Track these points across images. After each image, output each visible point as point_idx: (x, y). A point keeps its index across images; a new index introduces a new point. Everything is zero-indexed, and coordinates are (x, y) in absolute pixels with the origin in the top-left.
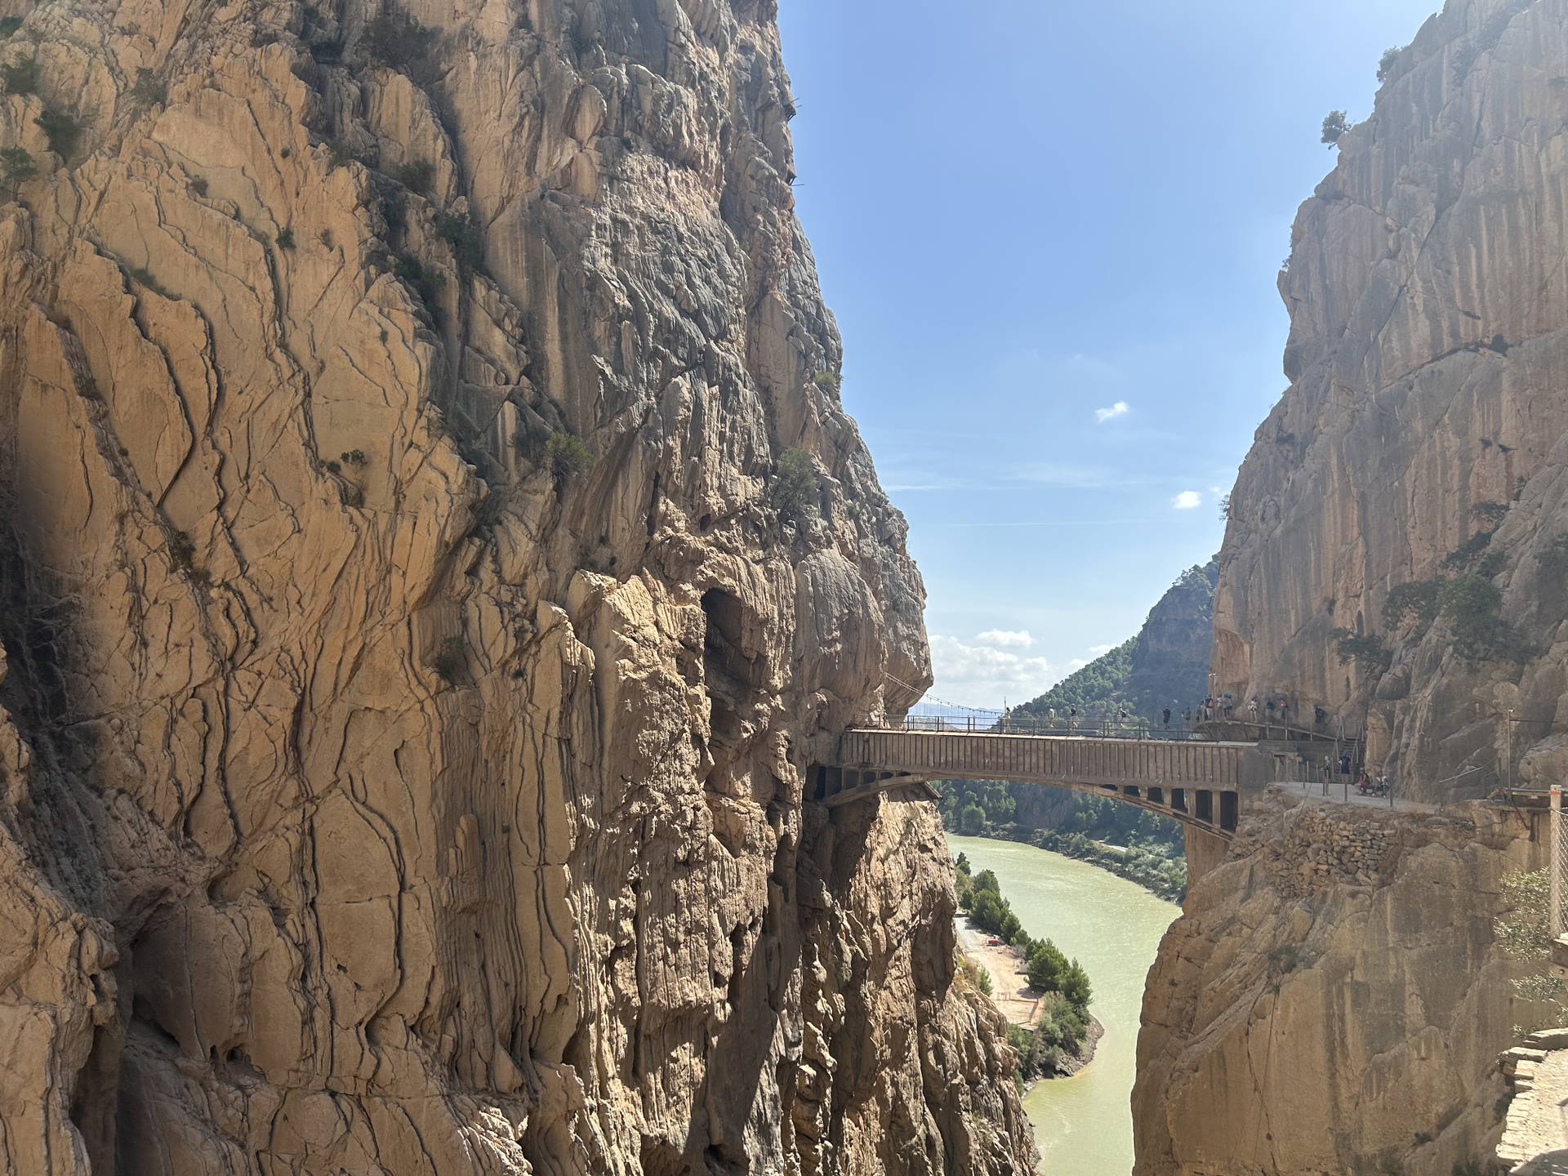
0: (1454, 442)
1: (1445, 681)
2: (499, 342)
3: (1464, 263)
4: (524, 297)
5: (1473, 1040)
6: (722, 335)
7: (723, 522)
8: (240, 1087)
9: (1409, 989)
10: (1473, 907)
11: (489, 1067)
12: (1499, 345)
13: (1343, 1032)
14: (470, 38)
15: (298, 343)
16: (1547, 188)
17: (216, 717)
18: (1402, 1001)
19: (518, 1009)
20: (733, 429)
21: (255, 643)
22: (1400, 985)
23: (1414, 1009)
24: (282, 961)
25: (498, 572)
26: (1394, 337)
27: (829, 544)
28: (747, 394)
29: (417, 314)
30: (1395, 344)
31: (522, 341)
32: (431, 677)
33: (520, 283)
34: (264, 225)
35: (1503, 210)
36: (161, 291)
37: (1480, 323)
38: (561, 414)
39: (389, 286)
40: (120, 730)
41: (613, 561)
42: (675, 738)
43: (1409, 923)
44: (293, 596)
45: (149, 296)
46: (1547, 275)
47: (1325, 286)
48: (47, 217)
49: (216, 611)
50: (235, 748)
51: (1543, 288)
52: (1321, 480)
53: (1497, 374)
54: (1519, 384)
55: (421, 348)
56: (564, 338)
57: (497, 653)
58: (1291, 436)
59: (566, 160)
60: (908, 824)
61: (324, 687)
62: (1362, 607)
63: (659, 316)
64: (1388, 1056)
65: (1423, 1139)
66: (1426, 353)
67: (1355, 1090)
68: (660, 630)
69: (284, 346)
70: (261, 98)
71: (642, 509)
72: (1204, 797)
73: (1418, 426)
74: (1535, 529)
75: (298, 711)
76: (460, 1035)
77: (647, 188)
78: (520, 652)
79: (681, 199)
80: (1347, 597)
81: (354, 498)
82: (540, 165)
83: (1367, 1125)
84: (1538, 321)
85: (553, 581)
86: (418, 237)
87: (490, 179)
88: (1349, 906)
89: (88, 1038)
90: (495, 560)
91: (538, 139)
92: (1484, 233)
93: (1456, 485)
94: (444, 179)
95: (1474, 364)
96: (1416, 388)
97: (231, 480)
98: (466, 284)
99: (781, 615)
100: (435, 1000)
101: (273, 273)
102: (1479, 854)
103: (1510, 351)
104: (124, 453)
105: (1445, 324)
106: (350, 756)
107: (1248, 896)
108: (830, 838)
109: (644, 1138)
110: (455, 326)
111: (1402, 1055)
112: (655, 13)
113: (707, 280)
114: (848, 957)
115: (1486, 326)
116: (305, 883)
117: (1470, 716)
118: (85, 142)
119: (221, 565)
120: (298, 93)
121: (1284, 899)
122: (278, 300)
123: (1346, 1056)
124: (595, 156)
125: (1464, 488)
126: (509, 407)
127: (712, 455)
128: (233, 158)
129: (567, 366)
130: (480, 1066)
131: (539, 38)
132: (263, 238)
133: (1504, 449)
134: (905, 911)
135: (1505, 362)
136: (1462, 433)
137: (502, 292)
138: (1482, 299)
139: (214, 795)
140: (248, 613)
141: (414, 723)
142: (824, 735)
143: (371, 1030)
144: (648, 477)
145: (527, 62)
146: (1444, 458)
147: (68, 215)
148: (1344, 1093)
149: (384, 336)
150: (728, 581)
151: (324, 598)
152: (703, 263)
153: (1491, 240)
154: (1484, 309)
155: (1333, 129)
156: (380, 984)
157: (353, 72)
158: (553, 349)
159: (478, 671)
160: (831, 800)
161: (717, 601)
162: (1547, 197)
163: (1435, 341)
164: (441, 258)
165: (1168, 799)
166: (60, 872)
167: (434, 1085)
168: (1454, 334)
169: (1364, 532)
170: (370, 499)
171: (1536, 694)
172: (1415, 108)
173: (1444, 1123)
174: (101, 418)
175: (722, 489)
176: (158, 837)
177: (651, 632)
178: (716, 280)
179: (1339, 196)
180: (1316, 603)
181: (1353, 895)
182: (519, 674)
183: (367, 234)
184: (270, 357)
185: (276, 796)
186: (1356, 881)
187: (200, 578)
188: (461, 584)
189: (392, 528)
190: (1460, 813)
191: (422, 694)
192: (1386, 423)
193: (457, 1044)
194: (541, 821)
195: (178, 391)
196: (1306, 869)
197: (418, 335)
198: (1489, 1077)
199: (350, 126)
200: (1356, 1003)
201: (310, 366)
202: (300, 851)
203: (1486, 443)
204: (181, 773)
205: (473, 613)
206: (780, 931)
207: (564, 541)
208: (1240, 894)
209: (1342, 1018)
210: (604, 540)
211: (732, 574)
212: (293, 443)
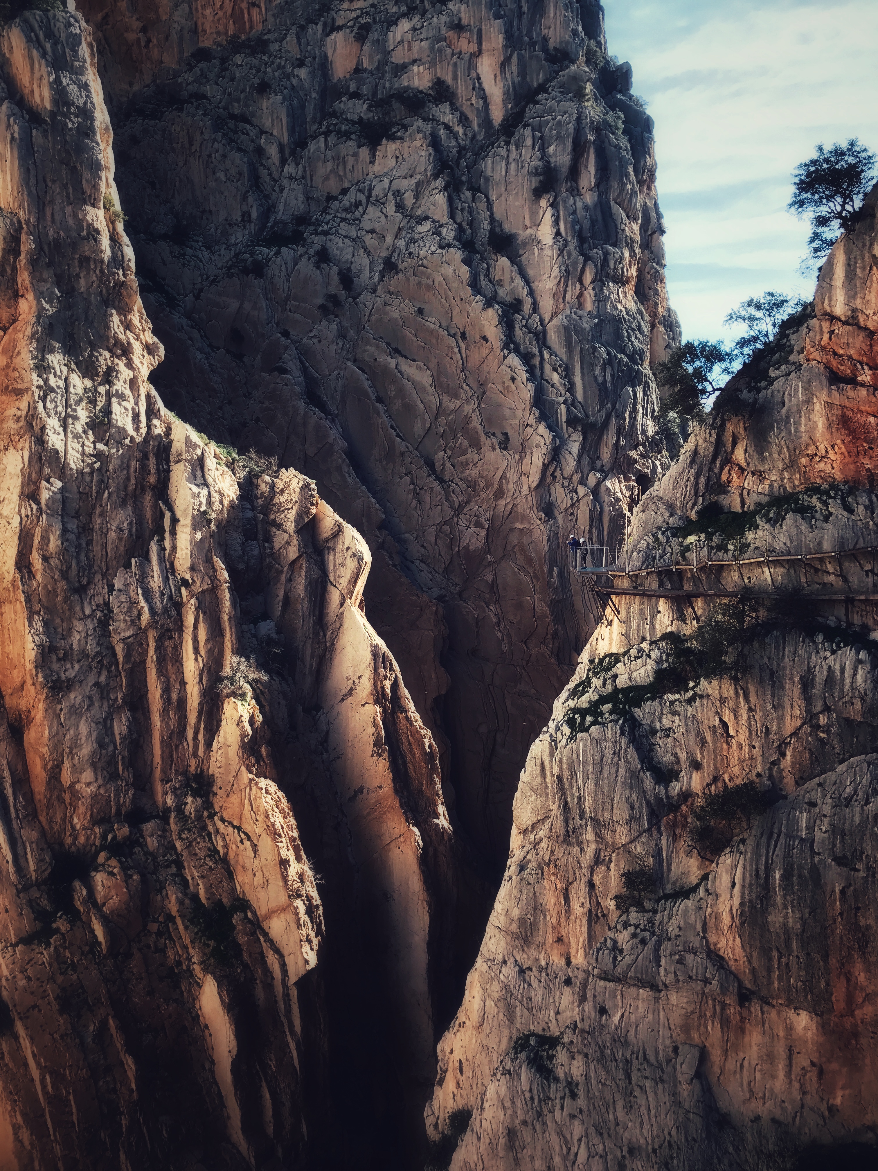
2: (555, 378)
7: (643, 444)
11: (570, 657)
14: (534, 240)
17: (455, 533)
20: (647, 403)
21: (466, 504)
25: (562, 474)
28: (653, 385)
29: (526, 371)
31: (566, 377)
32: (541, 515)
33: (562, 352)
34: (455, 332)
36: (405, 356)
38: (583, 407)
39: (513, 359)
41: (603, 466)
44: (481, 485)
45: (400, 359)
49: (450, 490)
50: (462, 545)
55: (530, 385)
56: (583, 374)
57: (563, 506)
59: (577, 292)
61: (498, 520)
63: (619, 360)
69: (467, 383)
71: (614, 444)
75: (488, 529)
77: (612, 301)
78: (572, 505)
79: (624, 301)
81: (504, 446)
82: (568, 299)
85: (582, 477)
87: (547, 304)
90: (561, 469)
91: (567, 286)
94: (527, 307)
98: (541, 354)
101: (460, 351)
104: (398, 426)
106: (509, 546)
110: (539, 373)
112: (612, 216)
113: (636, 338)
116: (495, 593)
118: (358, 286)
119: (448, 473)
120: (464, 271)
122: (463, 363)
124: (592, 293)
126: (563, 407)
127: (640, 416)
129: (584, 387)
131: (565, 240)
132: (454, 336)
137: (555, 356)
139: (458, 562)
140: (462, 492)
141: (536, 533)
143: (526, 643)
144: (616, 430)
145: (561, 251)
147: (356, 321)
149: (513, 380)
150: (645, 470)
151: (495, 486)
152: (634, 330)
157: (482, 256)
158: (578, 380)
159: (556, 513)
164: (530, 343)
167: (553, 661)
170: (511, 447)
174: (386, 413)
175: (643, 430)
178: (640, 336)
182: (572, 514)
183: (502, 336)
184: (461, 387)
185: (482, 562)
187: (440, 478)
188: (549, 479)
189: (521, 458)
191: (539, 522)
195: (422, 401)
197: (528, 380)
201: (478, 391)
205: (553, 491)
210: (599, 457)
212: (475, 423)
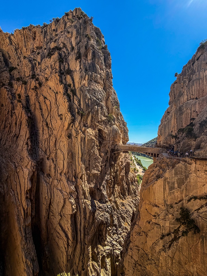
0: (189, 111)
1: (185, 141)
2: (76, 102)
3: (192, 88)
4: (79, 98)
5: (184, 191)
6: (101, 101)
7: (101, 122)
8: (49, 178)
9: (176, 183)
10: (186, 172)
11: (72, 179)
12: (196, 99)
13: (166, 187)
14: (76, 70)
15: (58, 104)
16: (205, 77)
17: (49, 141)
18: (174, 184)
19: (76, 173)
20: (102, 112)
21: (53, 134)
22: (174, 182)
23: (176, 185)
24: (53, 166)
25: (75, 127)
26: (182, 98)
27: (114, 125)
28: (105, 108)
29: (68, 100)
30: (182, 99)
31: (79, 102)
32: (67, 138)
33: (79, 96)
34: (56, 92)
35: (198, 81)
36: (47, 99)
37: (194, 96)
38: (82, 110)
39: (65, 97)
40: (41, 142)
42: (94, 145)
43: (176, 174)
44: (56, 129)
45: (46, 100)
46: (204, 89)
47: (174, 94)
48: (39, 93)
49: (49, 130)
50: (50, 144)
51: (203, 91)
52: (172, 116)
53: (196, 102)
54: (199, 103)
55: (68, 103)
56: (83, 102)
57: (74, 135)
58: (169, 112)
59: (84, 83)
60: (125, 155)
61: (58, 138)
62: (176, 132)
63: (93, 99)
64: (172, 191)
65: (176, 203)
66: (186, 100)
67: (167, 195)
68: (93, 133)
69: (56, 104)
70: (55, 79)
71: (91, 120)
72: (155, 154)
73: (185, 109)
74: (199, 121)
75: (56, 140)
76: (69, 175)
77: (93, 86)
78: (77, 135)
79: (98, 87)
80: (174, 131)
81: (61, 119)
82: (82, 84)
83: (168, 200)
84: (202, 95)
85: (81, 128)
86: (69, 92)
87: (77, 85)
88: (168, 171)
89: (33, 173)
90: (75, 125)
91: (82, 80)
92: (195, 84)
93: (189, 117)
94: (72, 86)
95: (193, 101)
96: (185, 105)
97: (52, 118)
98: (73, 96)
99: (108, 132)
100: (67, 171)
101: (56, 96)
102: (187, 165)
103: (198, 99)
104: (43, 115)
105: (189, 96)
106: (60, 146)
107: (156, 167)
108: (114, 156)
109: (90, 187)
110: (72, 101)
111: (174, 191)
112: (95, 67)
113: (100, 95)
114: (116, 169)
115: (195, 96)
116: (56, 158)
117: (188, 146)
118: (42, 85)
119: (50, 126)
120: (58, 78)
121: (160, 169)
122: (56, 99)
123: (166, 190)
124: (87, 82)
125: (191, 117)
126: (77, 109)
127: (100, 114)
128: (53, 85)
129: (83, 105)
130: (71, 179)
131: (82, 70)
132: (55, 93)
133: (197, 112)
134: (124, 164)
135: (197, 101)
136: (191, 110)
137: (77, 97)
138: (194, 93)
139: (48, 149)
140: (52, 131)
141: (65, 142)
142: (113, 146)
143: (61, 174)
144: (92, 117)
145: (81, 72)
146: (188, 113)
147: (40, 92)
148: (165, 195)
149: (64, 102)
150: (101, 128)
151: (58, 129)
152: (99, 94)
153: (196, 85)
154: (195, 94)
155: (176, 75)
156: (62, 169)
157: (65, 76)
159: (72, 137)
160: (114, 152)
161: (100, 130)
162: (205, 79)
163: (188, 99)
164: (71, 94)
165: (151, 154)
166: (34, 156)
167: (66, 180)
168: (190, 97)
169: (177, 123)
170: (63, 119)
171: (198, 143)
172: (187, 71)
173: (180, 201)
174: (42, 112)
175: (101, 118)
176: (43, 153)
177: (91, 133)
178: (101, 95)
179: (176, 83)
180: (170, 131)
181: (168, 169)
182: (77, 138)
183: (64, 91)
184: (55, 105)
185: (53, 150)
186: (169, 167)
187: (48, 127)
188: (71, 128)
189: (65, 122)
190: (185, 159)
191: (66, 139)
192: (180, 109)
193: (69, 176)
194: (79, 153)
195: (48, 109)
196: (163, 165)
197: (68, 102)
198: (187, 196)
199: (64, 81)
200: (168, 184)
201: (58, 106)
202: (55, 155)
203: (194, 111)
204: (46, 147)
205: (72, 131)
206: (107, 166)
207: (82, 124)
208: (155, 167)
209: (166, 185)
210: (87, 124)
211: (102, 128)
212: (57, 114)
